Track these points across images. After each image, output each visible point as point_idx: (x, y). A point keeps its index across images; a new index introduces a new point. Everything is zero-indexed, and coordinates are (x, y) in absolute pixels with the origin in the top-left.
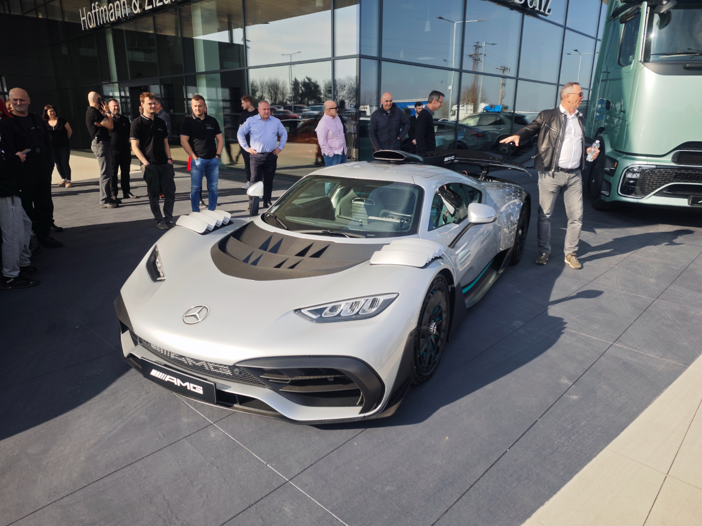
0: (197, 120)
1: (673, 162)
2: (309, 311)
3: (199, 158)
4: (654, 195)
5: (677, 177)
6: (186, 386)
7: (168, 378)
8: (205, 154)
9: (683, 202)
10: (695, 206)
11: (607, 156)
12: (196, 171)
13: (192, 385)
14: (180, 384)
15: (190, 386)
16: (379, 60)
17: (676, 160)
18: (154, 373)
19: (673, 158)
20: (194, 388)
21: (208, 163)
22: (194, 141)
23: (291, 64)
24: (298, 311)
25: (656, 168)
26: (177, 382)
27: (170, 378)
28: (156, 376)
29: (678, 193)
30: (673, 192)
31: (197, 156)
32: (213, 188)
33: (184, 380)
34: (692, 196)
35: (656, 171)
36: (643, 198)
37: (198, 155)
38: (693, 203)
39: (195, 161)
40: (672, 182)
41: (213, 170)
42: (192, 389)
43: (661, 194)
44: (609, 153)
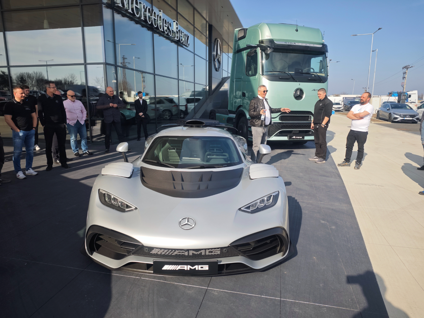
0: (18, 104)
1: (280, 120)
2: (245, 208)
3: (21, 131)
4: (274, 136)
5: (282, 127)
6: (195, 268)
7: (179, 267)
8: (26, 127)
9: (285, 138)
10: (291, 140)
11: (248, 119)
12: (19, 140)
13: (200, 266)
14: (190, 268)
15: (198, 267)
16: (116, 67)
17: (280, 119)
18: (166, 267)
19: (279, 118)
20: (202, 267)
21: (28, 134)
22: (17, 119)
23: (47, 66)
24: (240, 209)
25: (274, 124)
26: (187, 268)
27: (181, 267)
28: (168, 269)
29: (283, 134)
30: (281, 134)
31: (20, 130)
32: (30, 151)
33: (193, 264)
34: (289, 135)
35: (274, 125)
36: (269, 138)
37: (21, 128)
38: (290, 138)
39: (19, 133)
40: (281, 129)
41: (31, 138)
42: (200, 269)
43: (276, 135)
44: (248, 118)
